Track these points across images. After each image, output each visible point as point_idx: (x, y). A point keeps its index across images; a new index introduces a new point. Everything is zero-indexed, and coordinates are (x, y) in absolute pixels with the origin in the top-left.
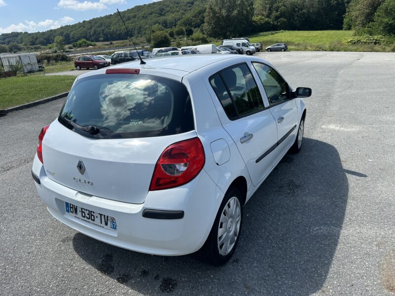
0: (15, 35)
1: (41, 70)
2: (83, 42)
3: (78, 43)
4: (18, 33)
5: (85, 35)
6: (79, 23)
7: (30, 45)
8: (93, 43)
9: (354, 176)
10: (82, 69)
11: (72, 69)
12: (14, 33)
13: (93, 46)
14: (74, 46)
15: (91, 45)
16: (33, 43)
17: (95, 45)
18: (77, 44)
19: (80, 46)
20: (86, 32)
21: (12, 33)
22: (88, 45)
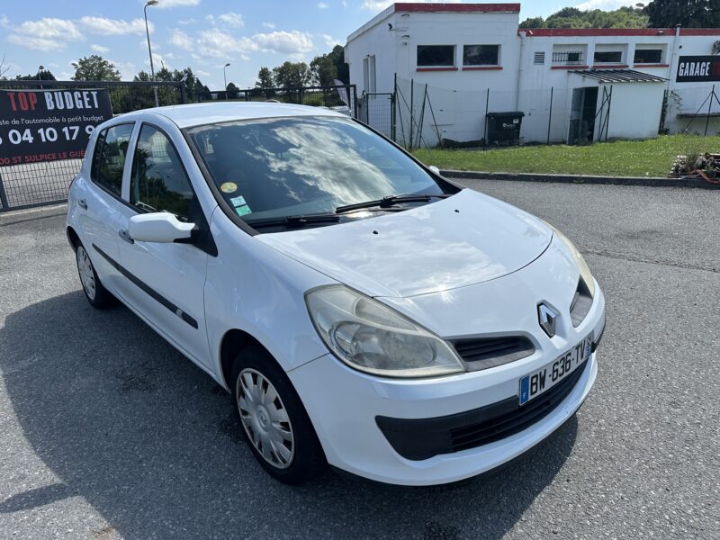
9: (35, 486)
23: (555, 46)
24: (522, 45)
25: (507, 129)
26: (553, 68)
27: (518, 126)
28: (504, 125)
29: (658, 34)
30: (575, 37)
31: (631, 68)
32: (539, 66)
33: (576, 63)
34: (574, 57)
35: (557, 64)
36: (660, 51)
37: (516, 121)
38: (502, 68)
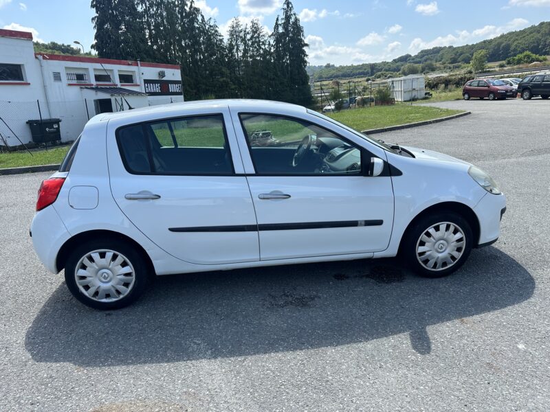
0: (437, 51)
1: (427, 97)
2: (526, 56)
3: (516, 58)
4: (440, 48)
5: (536, 44)
6: (533, 27)
7: (450, 63)
8: (541, 58)
10: (471, 98)
11: (458, 97)
12: (436, 48)
13: (541, 61)
14: (509, 63)
15: (538, 60)
16: (454, 61)
17: (545, 60)
18: (514, 59)
19: (519, 62)
20: (538, 41)
21: (434, 48)
22: (533, 61)
23: (66, 68)
24: (41, 66)
25: (50, 133)
26: (70, 85)
27: (58, 129)
28: (47, 129)
29: (129, 65)
30: (79, 63)
31: (119, 86)
32: (58, 83)
33: (83, 81)
34: (80, 77)
35: (71, 82)
36: (131, 76)
37: (56, 126)
38: (29, 84)
